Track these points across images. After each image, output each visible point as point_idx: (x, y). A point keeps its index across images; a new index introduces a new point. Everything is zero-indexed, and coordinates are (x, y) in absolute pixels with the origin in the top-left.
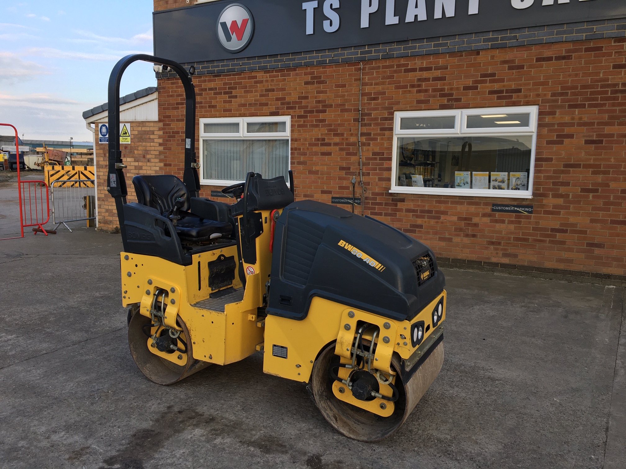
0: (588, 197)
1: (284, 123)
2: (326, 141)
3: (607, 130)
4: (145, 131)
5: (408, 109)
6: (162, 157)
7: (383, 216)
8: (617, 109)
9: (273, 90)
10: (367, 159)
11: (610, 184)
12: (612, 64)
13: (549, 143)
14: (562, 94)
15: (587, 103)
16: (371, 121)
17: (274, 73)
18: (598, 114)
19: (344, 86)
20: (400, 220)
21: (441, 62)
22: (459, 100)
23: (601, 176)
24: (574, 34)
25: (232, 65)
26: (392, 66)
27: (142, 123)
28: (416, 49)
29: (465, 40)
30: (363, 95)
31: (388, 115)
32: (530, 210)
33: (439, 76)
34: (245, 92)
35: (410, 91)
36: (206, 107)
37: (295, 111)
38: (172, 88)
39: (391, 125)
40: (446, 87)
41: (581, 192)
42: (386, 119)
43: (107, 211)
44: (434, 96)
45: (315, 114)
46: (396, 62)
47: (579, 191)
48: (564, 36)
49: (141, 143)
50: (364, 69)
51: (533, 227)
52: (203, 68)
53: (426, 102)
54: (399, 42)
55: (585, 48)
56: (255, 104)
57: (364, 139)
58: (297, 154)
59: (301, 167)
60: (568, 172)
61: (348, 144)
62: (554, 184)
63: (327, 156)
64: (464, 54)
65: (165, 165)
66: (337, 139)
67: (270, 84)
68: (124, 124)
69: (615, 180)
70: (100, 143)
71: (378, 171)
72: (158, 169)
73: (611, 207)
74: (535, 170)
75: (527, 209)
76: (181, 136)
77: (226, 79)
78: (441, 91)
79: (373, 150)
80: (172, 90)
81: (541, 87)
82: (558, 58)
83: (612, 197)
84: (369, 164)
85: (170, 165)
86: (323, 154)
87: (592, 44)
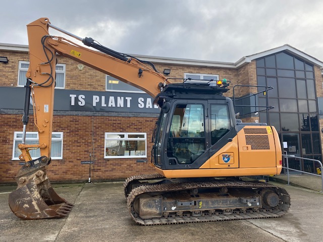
1: (60, 135)
2: (79, 142)
5: (110, 132)
9: (55, 123)
10: (96, 147)
16: (97, 135)
17: (56, 117)
21: (120, 119)
22: (125, 130)
26: (104, 119)
28: (112, 114)
29: (126, 114)
31: (103, 133)
33: (119, 123)
35: (110, 126)
36: (19, 127)
37: (65, 131)
39: (104, 136)
40: (121, 126)
44: (118, 128)
45: (74, 132)
50: (94, 118)
52: (18, 111)
54: (106, 112)
58: (66, 146)
61: (88, 143)
64: (126, 117)
71: (99, 152)
74: (147, 150)
75: (146, 161)
76: (2, 139)
77: (31, 117)
79: (98, 144)
81: (147, 128)
86: (77, 146)
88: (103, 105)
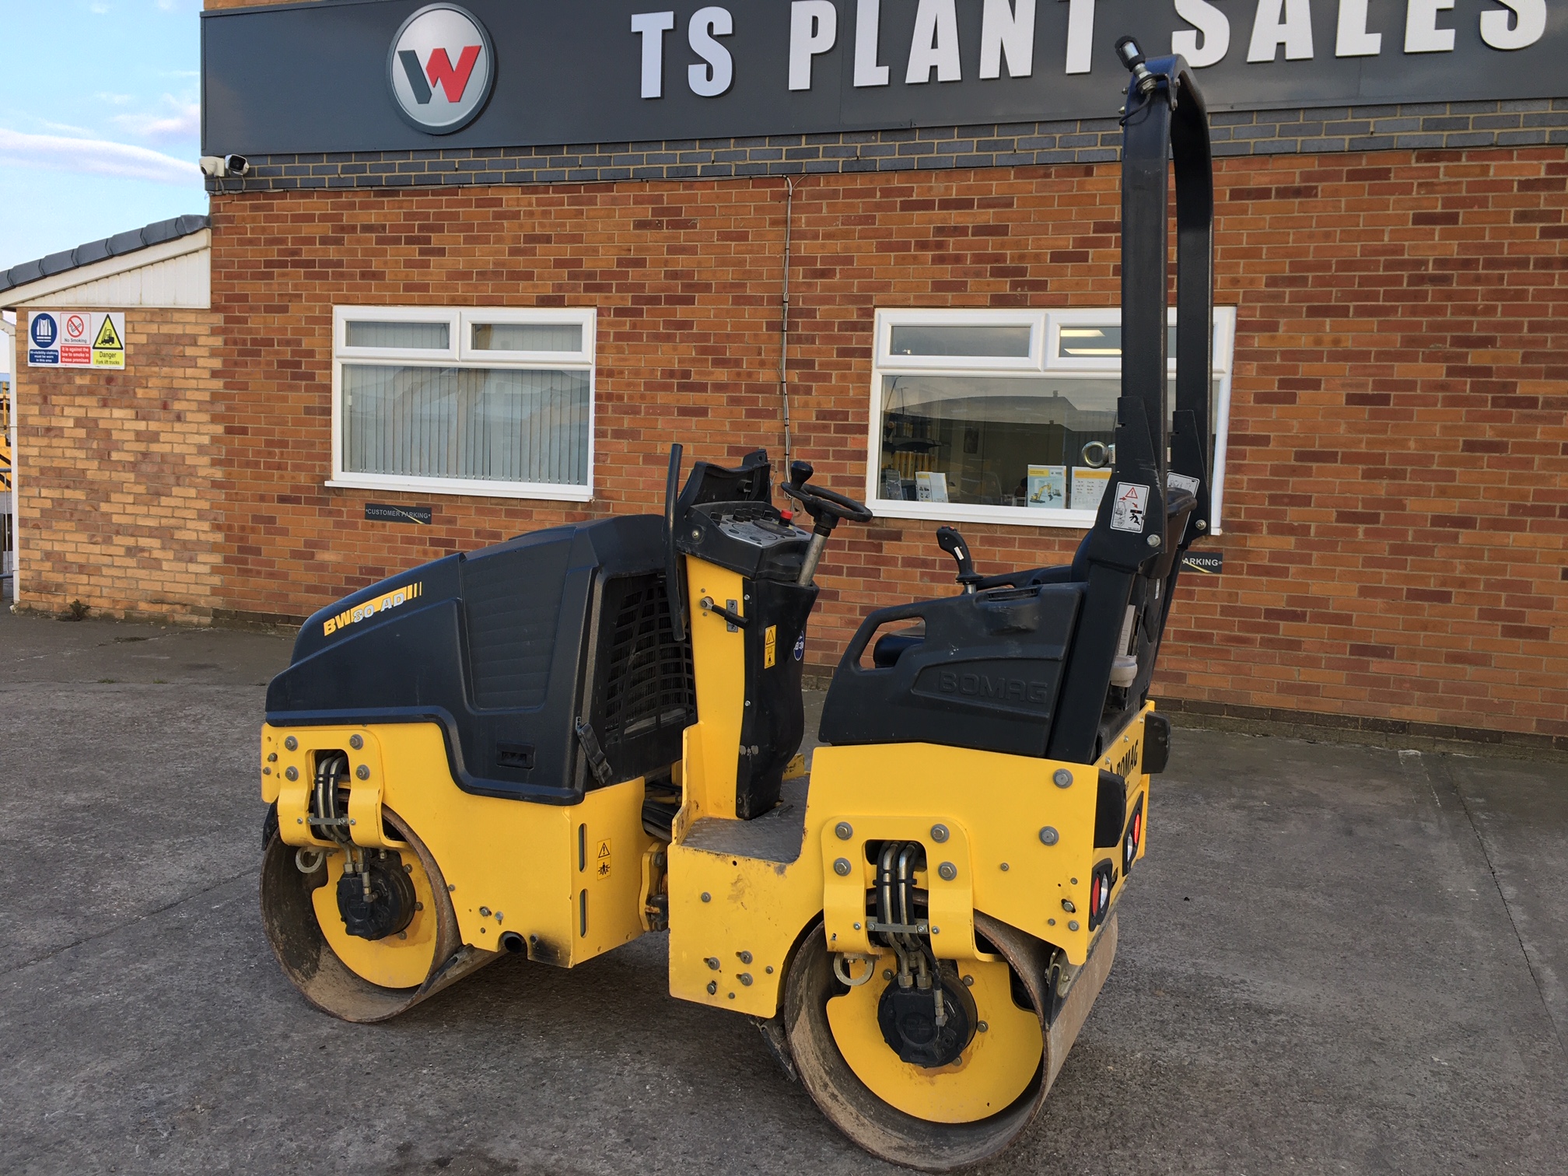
0: (1354, 532)
1: (577, 328)
2: (694, 378)
3: (1400, 371)
4: (169, 336)
5: (912, 303)
6: (220, 408)
7: (844, 577)
8: (1422, 322)
9: (548, 239)
10: (804, 427)
11: (1407, 502)
12: (1411, 212)
13: (1261, 398)
14: (1291, 281)
15: (1352, 304)
16: (814, 331)
17: (551, 195)
18: (1378, 331)
19: (743, 237)
20: (889, 587)
21: (996, 187)
22: (1041, 285)
23: (1385, 482)
24: (1323, 137)
25: (432, 166)
26: (871, 193)
27: (162, 314)
28: (933, 153)
29: (1058, 136)
30: (794, 261)
31: (858, 318)
32: (1215, 563)
33: (991, 223)
34: (467, 240)
35: (915, 257)
36: (352, 276)
37: (607, 298)
38: (254, 219)
39: (867, 343)
40: (1008, 252)
41: (1337, 521)
42: (853, 326)
43: (48, 555)
44: (978, 274)
45: (663, 306)
46: (878, 183)
47: (1334, 519)
48: (1300, 139)
49: (156, 369)
50: (796, 195)
51: (1222, 606)
52: (345, 170)
53: (959, 287)
54: (888, 132)
55: (1348, 172)
56: (497, 274)
57: (794, 376)
58: (614, 411)
59: (624, 445)
60: (1308, 472)
61: (753, 388)
62: (1273, 499)
63: (694, 419)
64: (1053, 170)
65: (229, 431)
66: (722, 375)
67: (539, 223)
68: (105, 314)
69: (1418, 492)
70: (30, 364)
71: (831, 460)
72: (206, 440)
73: (1409, 558)
74: (1227, 465)
75: (1208, 562)
76: (277, 353)
77: (415, 204)
78: (997, 261)
79: (819, 404)
80: (252, 225)
81: (1242, 262)
82: (1284, 193)
83: (1410, 533)
84: (807, 441)
85: (243, 431)
86: (684, 412)
87: (1364, 162)
88: (868, 72)
